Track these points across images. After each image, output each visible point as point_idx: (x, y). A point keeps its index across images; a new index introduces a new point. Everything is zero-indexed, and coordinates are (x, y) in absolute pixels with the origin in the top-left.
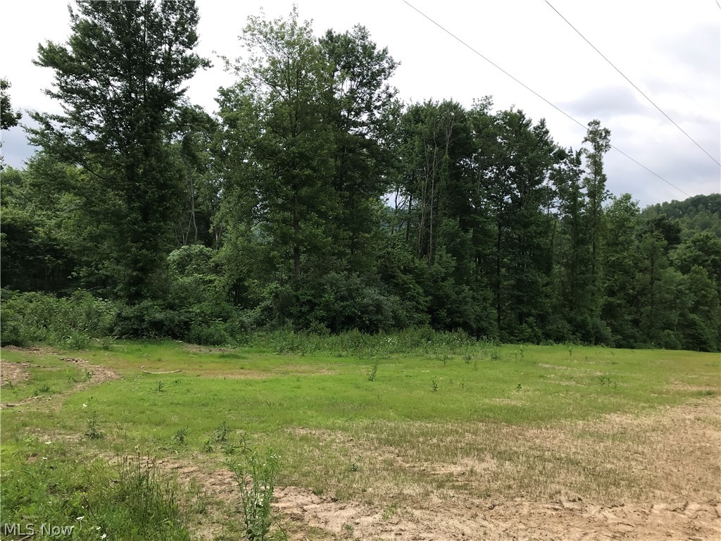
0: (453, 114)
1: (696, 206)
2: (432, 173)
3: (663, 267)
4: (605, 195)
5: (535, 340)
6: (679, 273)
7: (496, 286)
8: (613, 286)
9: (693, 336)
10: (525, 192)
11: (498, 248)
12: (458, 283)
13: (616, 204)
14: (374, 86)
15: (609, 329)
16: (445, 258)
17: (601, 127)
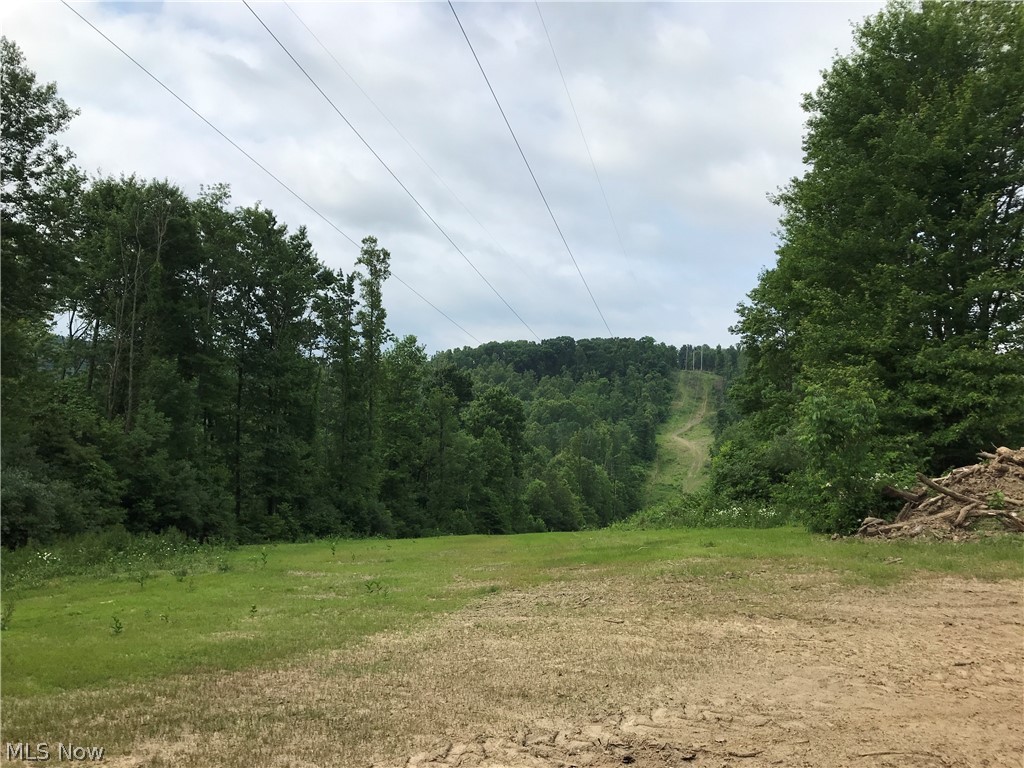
0: (169, 203)
1: (490, 355)
2: (133, 287)
3: (454, 429)
4: (385, 336)
5: (289, 535)
6: (471, 437)
7: (234, 459)
8: (394, 455)
9: (486, 515)
10: (277, 327)
11: (239, 404)
12: (173, 457)
13: (398, 348)
14: (29, 140)
15: (389, 513)
16: (152, 419)
17: (379, 247)
